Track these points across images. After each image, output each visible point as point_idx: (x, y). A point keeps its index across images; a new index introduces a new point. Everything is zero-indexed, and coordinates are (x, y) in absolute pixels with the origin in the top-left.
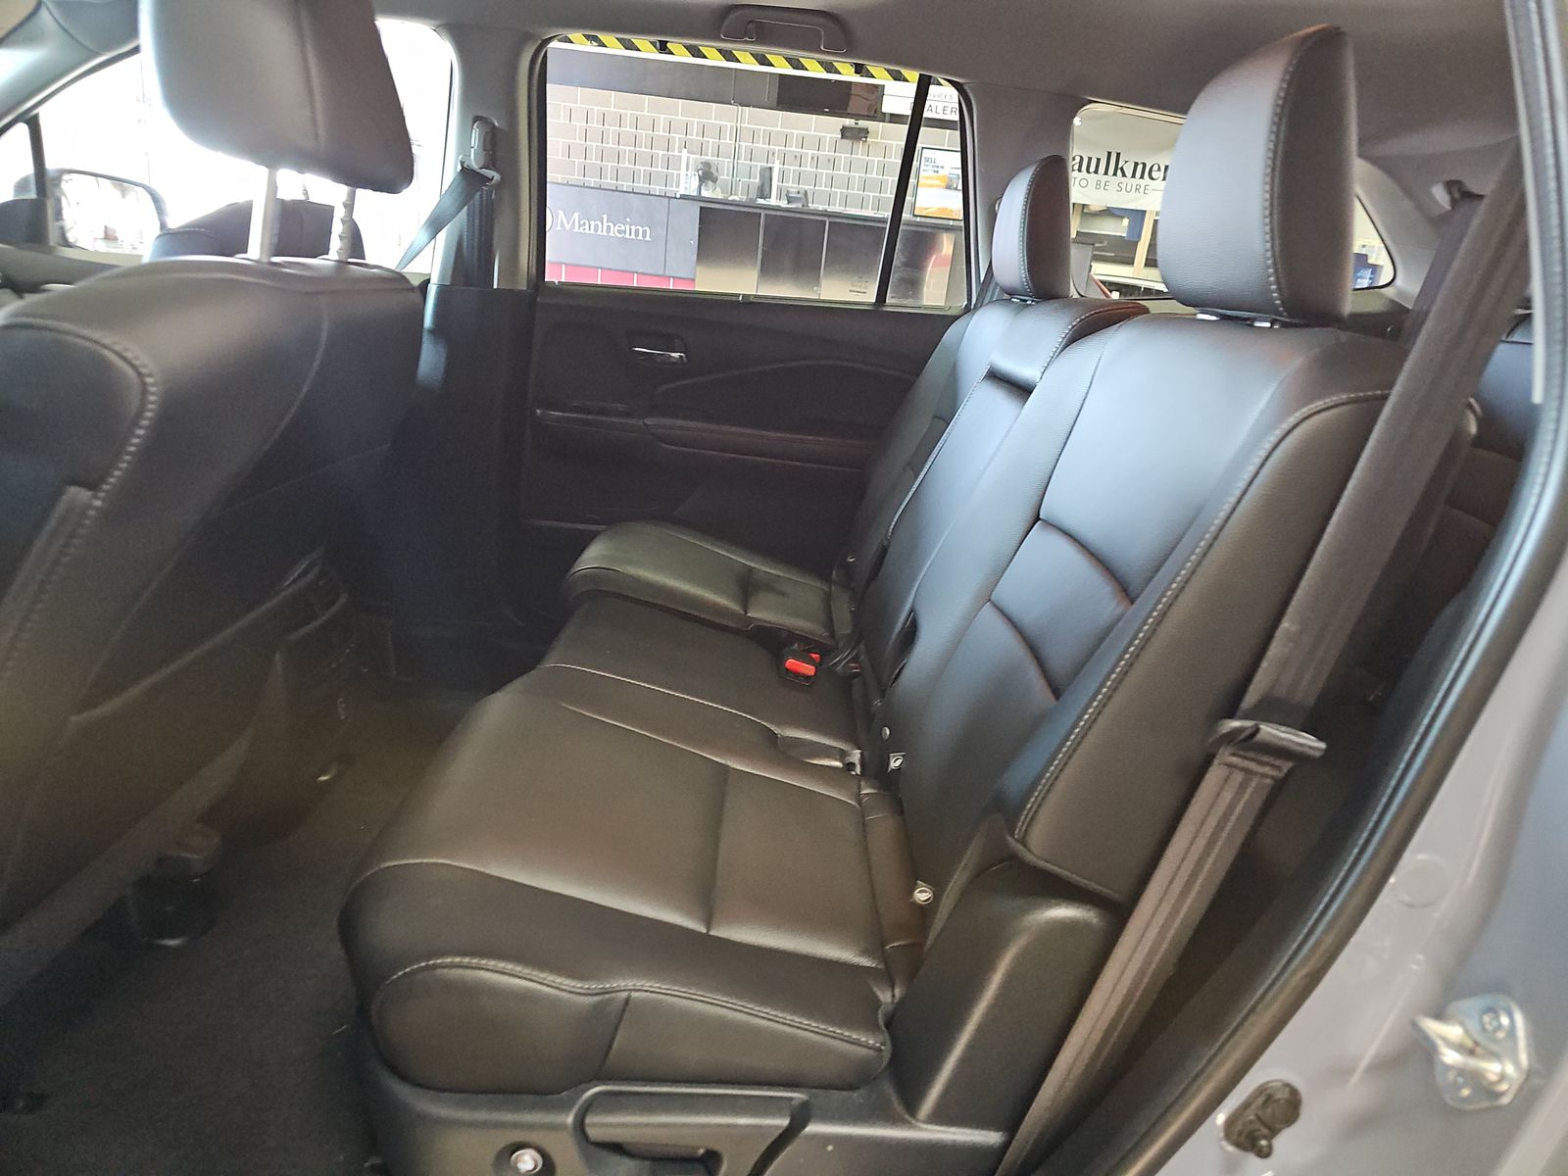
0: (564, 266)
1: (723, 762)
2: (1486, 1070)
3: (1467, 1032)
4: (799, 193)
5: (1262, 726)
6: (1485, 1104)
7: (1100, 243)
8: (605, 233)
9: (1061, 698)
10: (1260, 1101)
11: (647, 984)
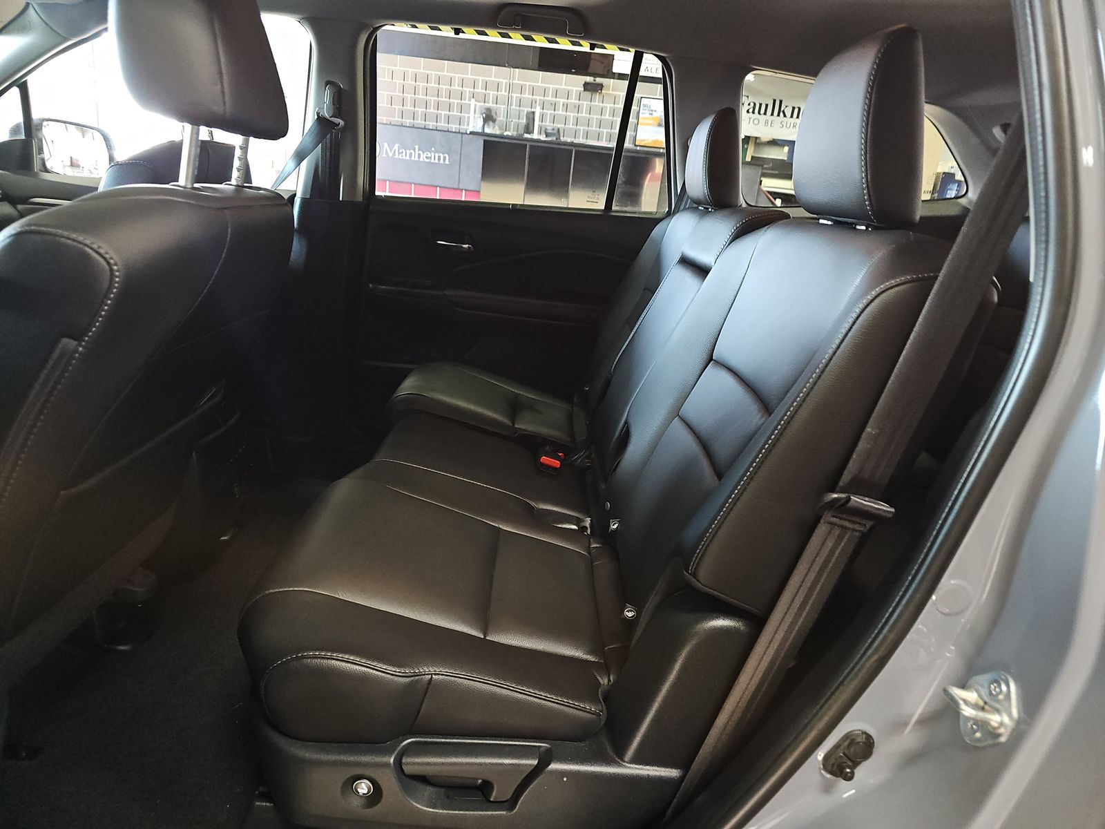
0: (388, 182)
1: (497, 525)
2: (991, 720)
3: (980, 696)
4: (553, 129)
5: (852, 497)
6: (990, 742)
7: (767, 164)
8: (417, 159)
9: (722, 480)
10: (846, 743)
11: (444, 670)
